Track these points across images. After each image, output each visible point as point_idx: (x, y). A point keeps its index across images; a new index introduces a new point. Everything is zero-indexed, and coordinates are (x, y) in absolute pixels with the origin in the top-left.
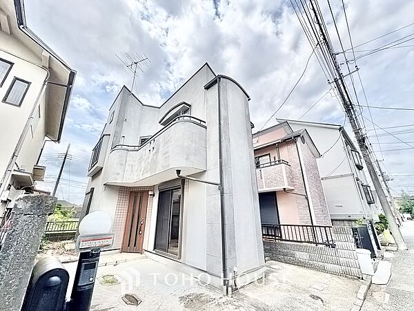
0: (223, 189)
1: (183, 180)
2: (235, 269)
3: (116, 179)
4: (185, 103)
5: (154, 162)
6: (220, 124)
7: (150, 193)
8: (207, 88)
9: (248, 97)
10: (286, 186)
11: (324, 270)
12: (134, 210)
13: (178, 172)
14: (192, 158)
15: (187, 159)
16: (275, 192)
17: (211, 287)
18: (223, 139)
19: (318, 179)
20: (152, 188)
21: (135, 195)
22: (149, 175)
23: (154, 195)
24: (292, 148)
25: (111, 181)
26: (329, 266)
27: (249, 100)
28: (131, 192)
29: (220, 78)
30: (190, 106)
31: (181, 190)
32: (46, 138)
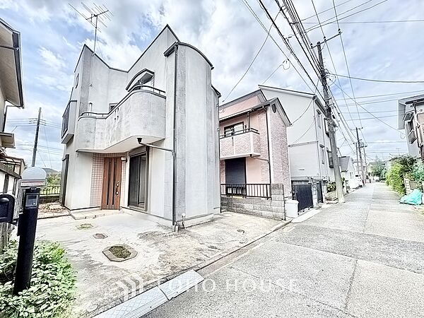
0: (175, 155)
1: (148, 148)
2: (184, 215)
3: (87, 146)
4: (146, 70)
5: (119, 130)
6: (175, 95)
7: (122, 159)
8: (168, 54)
9: (211, 65)
10: (252, 152)
11: (261, 216)
12: (109, 175)
13: (140, 140)
14: (149, 127)
15: (145, 128)
16: (245, 158)
17: (166, 228)
18: (177, 110)
19: (285, 146)
20: (124, 154)
21: (109, 161)
22: (115, 142)
23: (126, 161)
24: (263, 117)
25: (83, 148)
26: (264, 213)
27: (212, 68)
28: (105, 158)
29: (177, 46)
30: (153, 73)
31: (146, 156)
32: (7, 103)
